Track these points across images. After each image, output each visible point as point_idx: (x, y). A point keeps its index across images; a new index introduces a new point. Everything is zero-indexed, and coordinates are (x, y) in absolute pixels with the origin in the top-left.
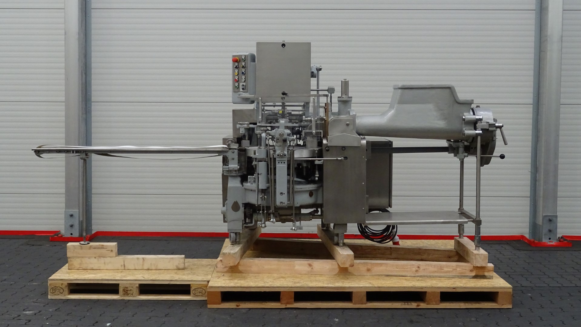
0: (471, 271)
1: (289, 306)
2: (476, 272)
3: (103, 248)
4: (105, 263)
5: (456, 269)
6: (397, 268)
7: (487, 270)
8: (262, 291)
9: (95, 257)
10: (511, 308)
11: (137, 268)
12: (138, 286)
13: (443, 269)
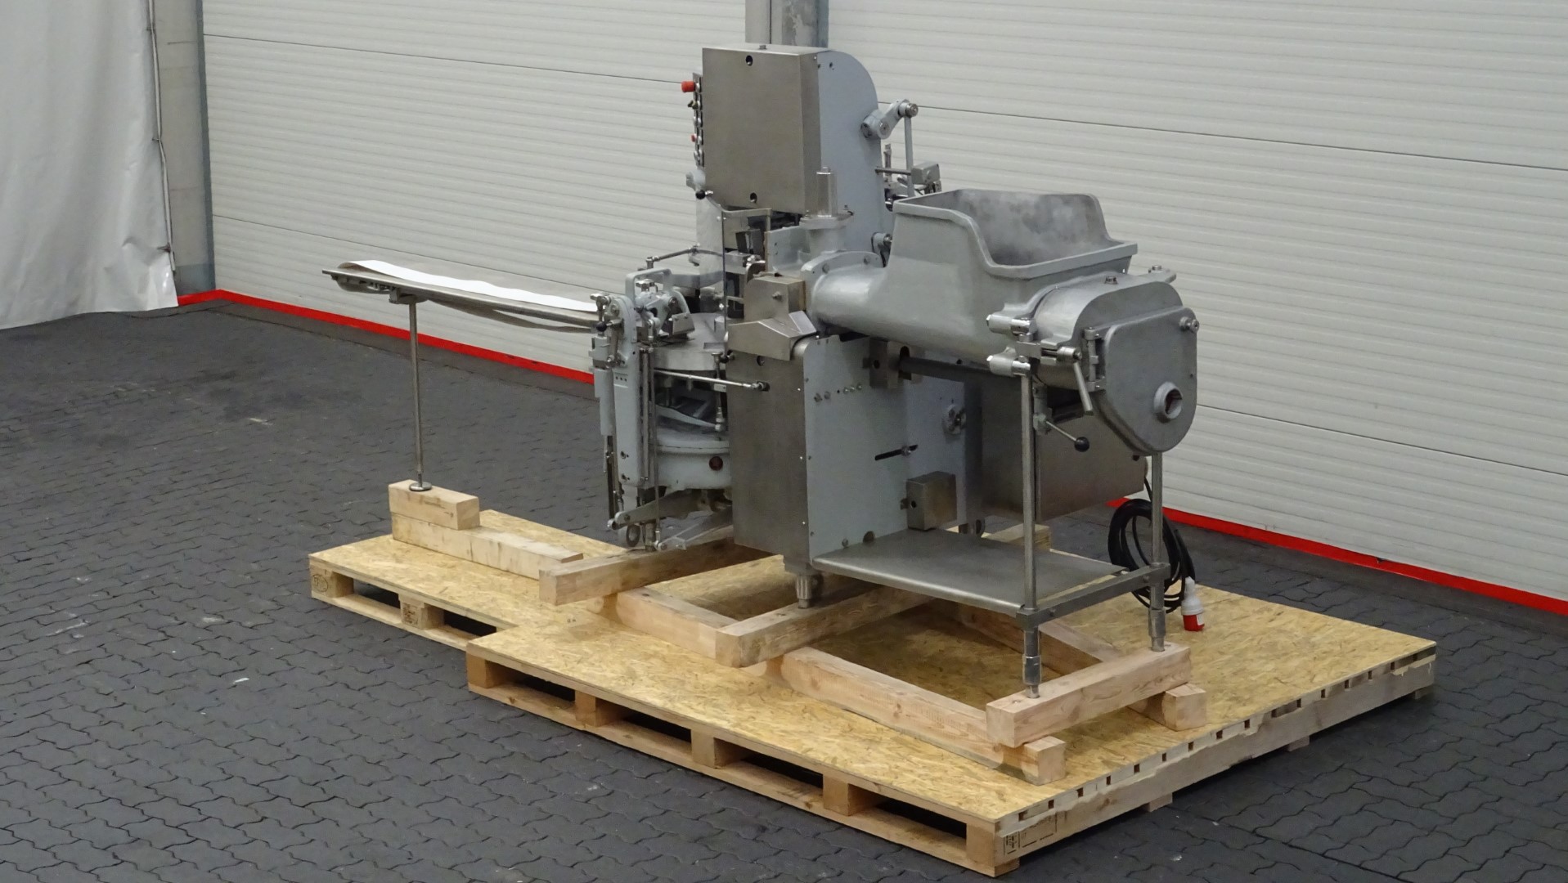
0: (995, 749)
1: (590, 729)
2: (1005, 755)
3: (439, 506)
4: (443, 539)
5: (968, 735)
6: (862, 696)
7: (1025, 758)
8: (547, 679)
9: (429, 524)
10: (990, 877)
11: (491, 565)
12: (423, 606)
13: (943, 727)
